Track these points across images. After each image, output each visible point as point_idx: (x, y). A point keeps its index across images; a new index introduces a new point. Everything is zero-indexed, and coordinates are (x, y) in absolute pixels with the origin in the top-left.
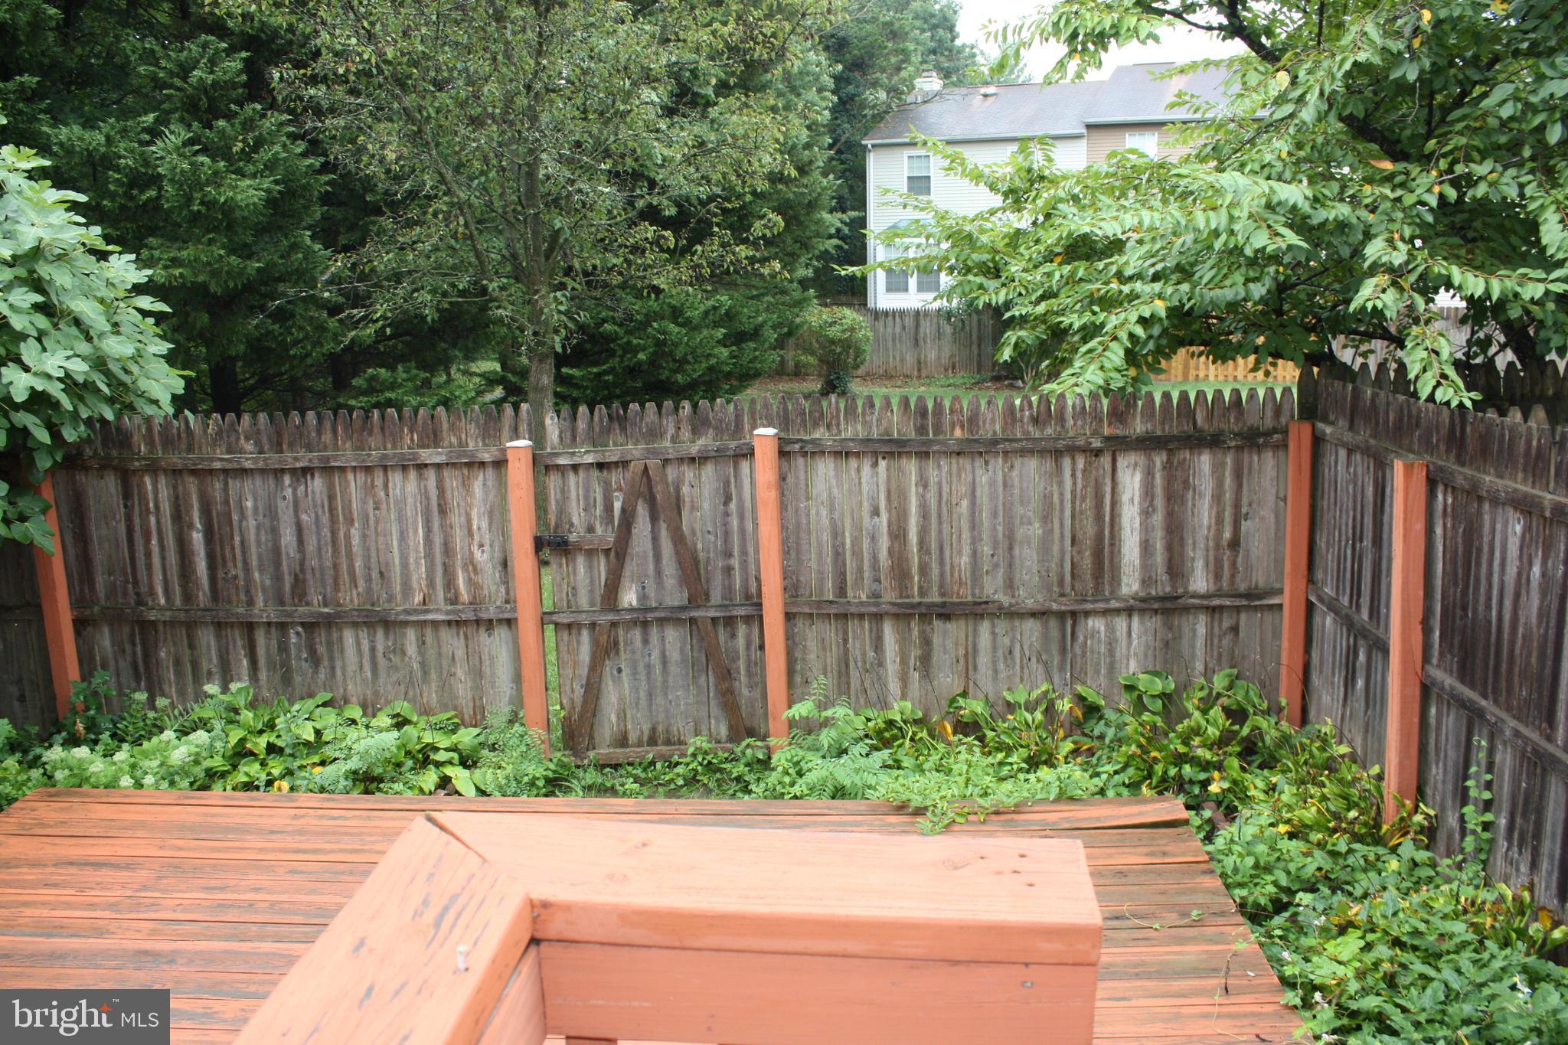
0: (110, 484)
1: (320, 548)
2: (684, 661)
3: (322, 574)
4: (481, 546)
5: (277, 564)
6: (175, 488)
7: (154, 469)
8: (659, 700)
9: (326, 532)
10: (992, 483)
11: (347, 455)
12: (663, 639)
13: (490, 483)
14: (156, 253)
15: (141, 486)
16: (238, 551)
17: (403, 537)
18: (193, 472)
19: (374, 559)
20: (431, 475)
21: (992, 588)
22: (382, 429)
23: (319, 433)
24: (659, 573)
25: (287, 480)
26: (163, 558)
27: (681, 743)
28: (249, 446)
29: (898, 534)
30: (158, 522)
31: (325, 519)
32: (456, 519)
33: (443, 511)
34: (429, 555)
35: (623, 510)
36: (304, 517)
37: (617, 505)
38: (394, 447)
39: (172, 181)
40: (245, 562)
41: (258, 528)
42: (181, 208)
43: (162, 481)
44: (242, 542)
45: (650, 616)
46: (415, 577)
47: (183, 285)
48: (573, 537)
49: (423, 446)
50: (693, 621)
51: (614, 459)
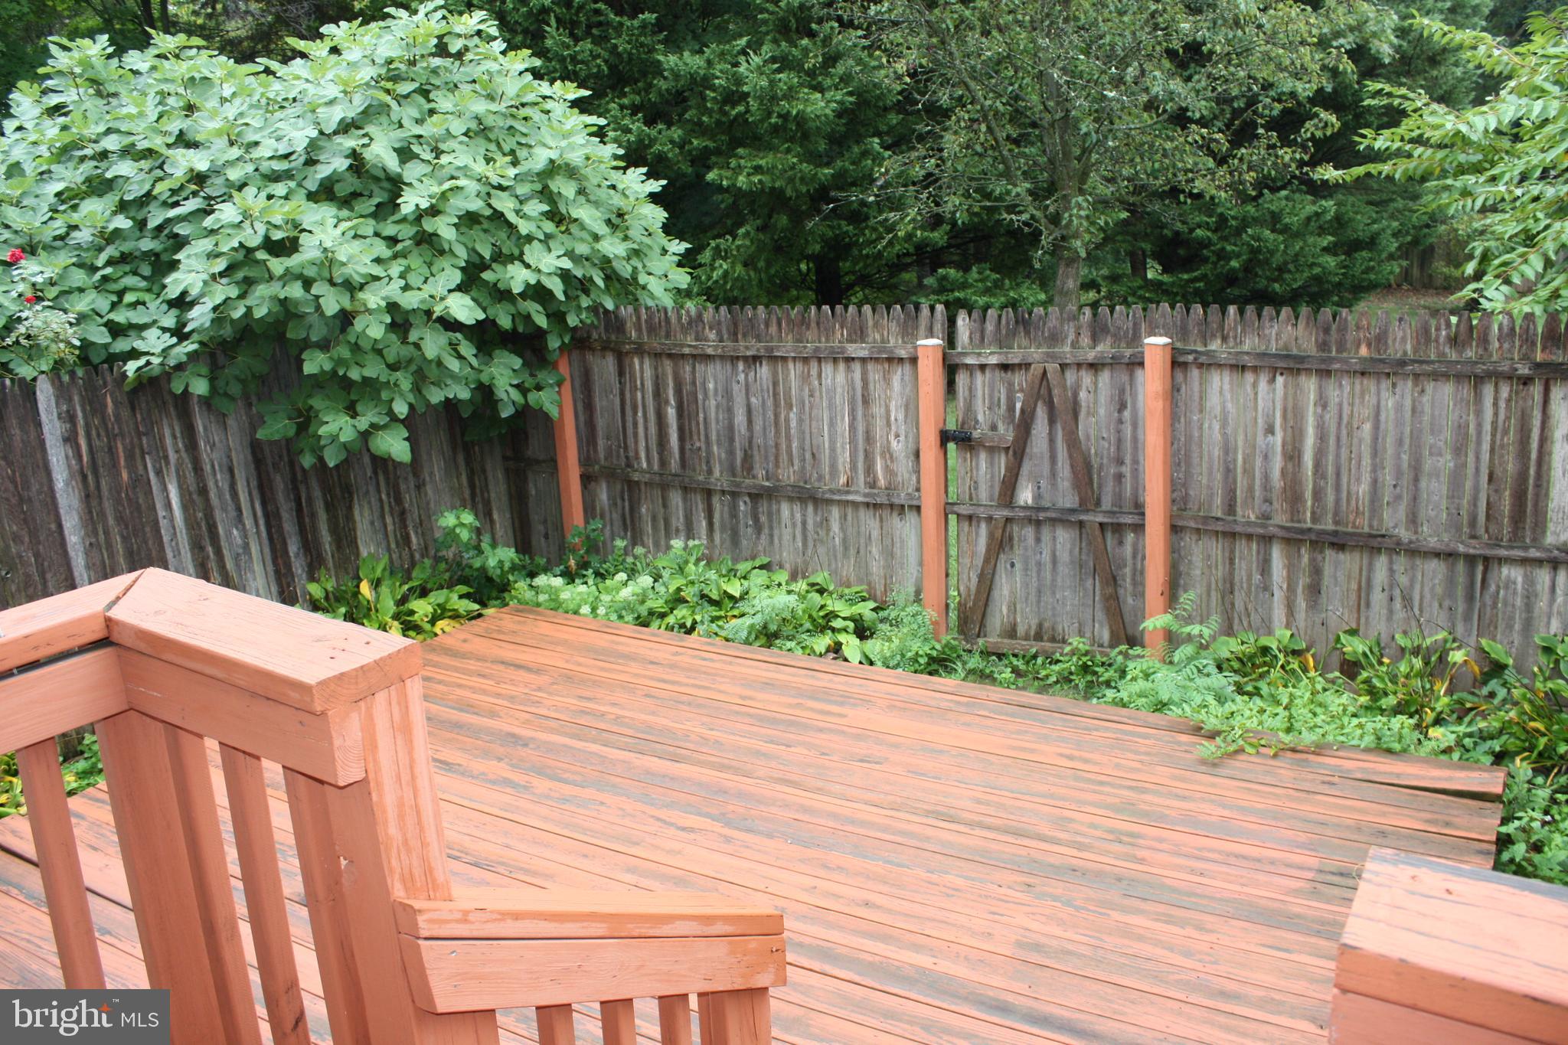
0: (609, 363)
1: (765, 429)
2: (1072, 562)
3: (766, 452)
4: (897, 436)
5: (732, 440)
6: (656, 369)
7: (640, 351)
8: (1047, 598)
9: (770, 414)
10: (1399, 408)
11: (787, 346)
12: (1054, 539)
13: (907, 378)
15: (631, 366)
16: (702, 426)
17: (832, 424)
18: (670, 356)
19: (807, 442)
20: (857, 367)
21: (1393, 521)
22: (818, 324)
23: (767, 325)
24: (1053, 474)
25: (741, 366)
26: (646, 429)
27: (1064, 641)
28: (712, 335)
29: (1293, 455)
30: (643, 397)
31: (770, 403)
32: (877, 410)
33: (866, 401)
34: (853, 440)
35: (1022, 411)
36: (753, 400)
37: (1018, 406)
38: (827, 341)
39: (755, 98)
40: (707, 437)
41: (717, 407)
43: (647, 362)
44: (705, 419)
45: (1042, 516)
46: (840, 461)
48: (976, 434)
49: (850, 341)
50: (1081, 524)
51: (1016, 361)
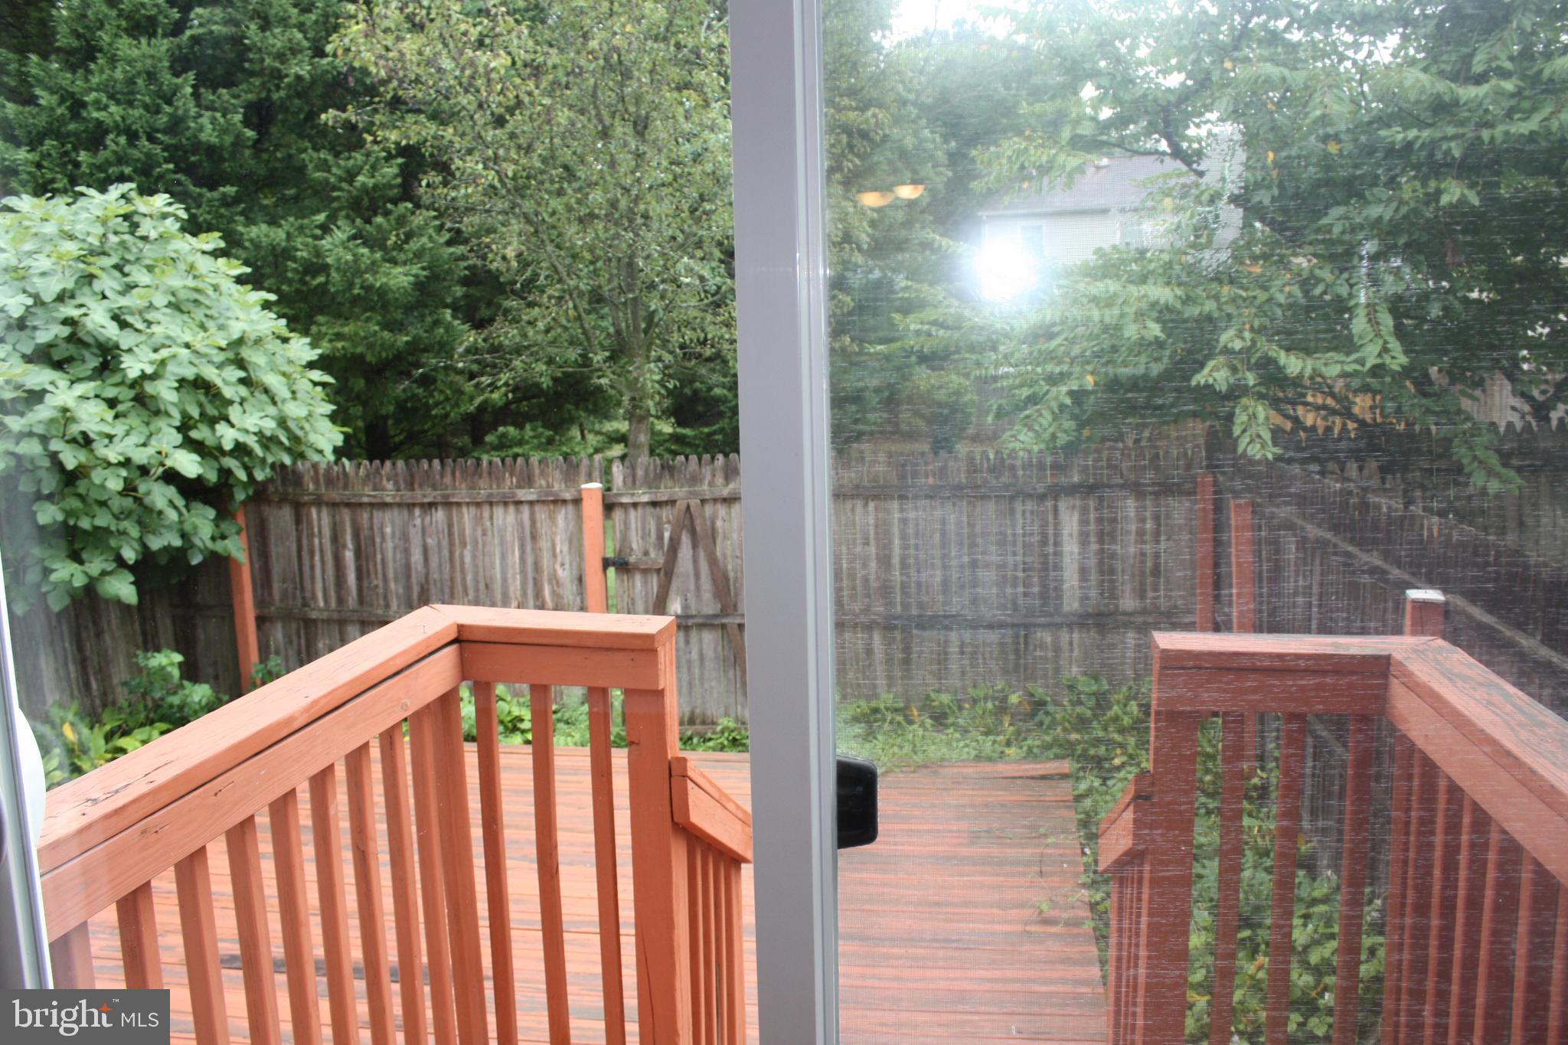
0: (286, 514)
1: (440, 565)
2: (717, 658)
3: (442, 584)
4: (562, 565)
5: (408, 576)
6: (334, 516)
7: (319, 502)
8: (697, 690)
9: (446, 553)
10: (959, 524)
11: (462, 494)
12: (701, 641)
13: (570, 516)
14: (324, 329)
15: (309, 515)
16: (379, 567)
17: (503, 558)
18: (348, 505)
19: (481, 574)
20: (526, 509)
21: (957, 604)
22: (490, 474)
23: (442, 476)
24: (698, 588)
25: (417, 512)
26: (323, 571)
27: (714, 723)
28: (390, 486)
29: (885, 561)
30: (321, 543)
31: (445, 543)
32: (544, 544)
33: (534, 537)
34: (523, 572)
35: (671, 539)
36: (429, 541)
37: (667, 535)
38: (498, 487)
39: (338, 269)
40: (385, 575)
41: (395, 548)
42: (344, 292)
43: (325, 512)
44: (383, 560)
45: (690, 622)
46: (512, 589)
47: (345, 356)
48: (632, 559)
49: (519, 487)
50: (723, 626)
51: (664, 498)
